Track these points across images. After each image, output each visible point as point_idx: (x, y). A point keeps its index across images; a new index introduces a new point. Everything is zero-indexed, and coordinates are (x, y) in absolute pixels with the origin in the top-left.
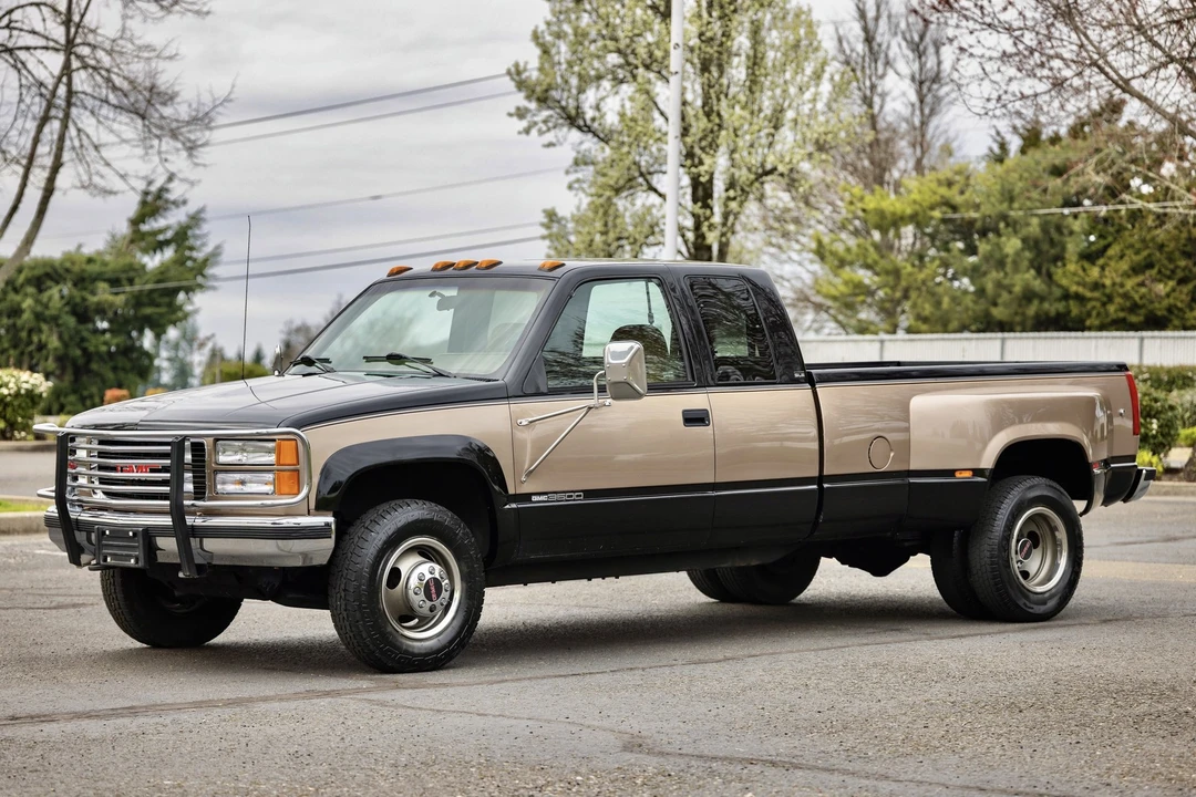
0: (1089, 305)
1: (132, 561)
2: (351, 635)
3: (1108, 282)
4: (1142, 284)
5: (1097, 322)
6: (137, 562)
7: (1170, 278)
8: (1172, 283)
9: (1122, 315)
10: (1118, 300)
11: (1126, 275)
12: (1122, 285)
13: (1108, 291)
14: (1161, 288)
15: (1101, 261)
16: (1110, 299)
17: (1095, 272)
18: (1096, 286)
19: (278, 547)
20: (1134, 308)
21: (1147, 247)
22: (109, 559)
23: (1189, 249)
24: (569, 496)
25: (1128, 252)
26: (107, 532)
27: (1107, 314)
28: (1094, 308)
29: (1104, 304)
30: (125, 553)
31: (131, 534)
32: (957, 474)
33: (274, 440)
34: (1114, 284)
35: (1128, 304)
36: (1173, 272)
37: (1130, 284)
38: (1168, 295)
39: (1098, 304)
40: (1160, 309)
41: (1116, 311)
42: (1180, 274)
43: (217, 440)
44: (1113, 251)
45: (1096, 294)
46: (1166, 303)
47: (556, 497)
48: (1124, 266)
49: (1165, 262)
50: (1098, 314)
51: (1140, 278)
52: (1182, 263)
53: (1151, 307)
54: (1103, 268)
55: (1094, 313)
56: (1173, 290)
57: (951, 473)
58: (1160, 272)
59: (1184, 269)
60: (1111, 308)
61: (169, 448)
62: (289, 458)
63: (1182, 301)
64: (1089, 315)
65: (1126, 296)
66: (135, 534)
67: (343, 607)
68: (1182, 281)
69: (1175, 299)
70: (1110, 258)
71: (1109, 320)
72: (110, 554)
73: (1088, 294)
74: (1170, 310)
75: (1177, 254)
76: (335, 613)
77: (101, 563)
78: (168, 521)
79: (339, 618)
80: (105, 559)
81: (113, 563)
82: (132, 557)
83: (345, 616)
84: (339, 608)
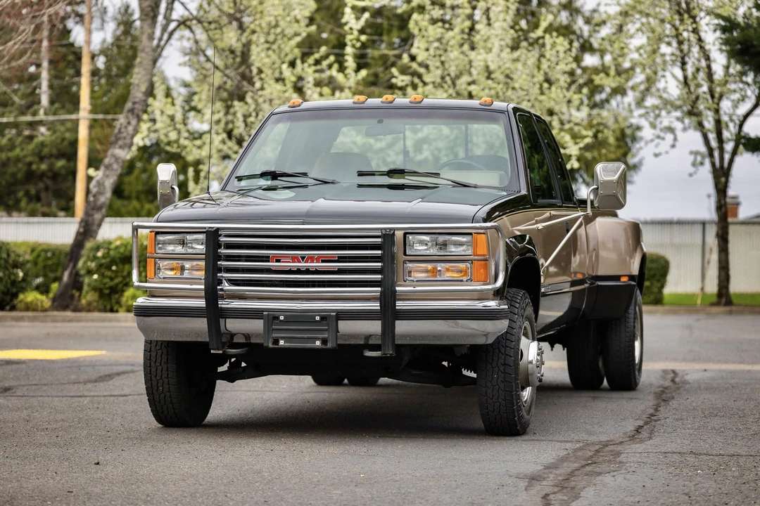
1: (318, 343)
6: (324, 341)
22: (282, 342)
26: (282, 318)
30: (305, 336)
31: (318, 318)
32: (622, 279)
33: (471, 234)
43: (405, 234)
47: (546, 289)
57: (617, 278)
61: (380, 240)
62: (482, 250)
66: (323, 318)
67: (501, 379)
72: (282, 338)
76: (489, 384)
77: (271, 345)
78: (376, 306)
79: (493, 389)
80: (276, 341)
81: (288, 345)
82: (317, 339)
83: (502, 387)
84: (495, 380)
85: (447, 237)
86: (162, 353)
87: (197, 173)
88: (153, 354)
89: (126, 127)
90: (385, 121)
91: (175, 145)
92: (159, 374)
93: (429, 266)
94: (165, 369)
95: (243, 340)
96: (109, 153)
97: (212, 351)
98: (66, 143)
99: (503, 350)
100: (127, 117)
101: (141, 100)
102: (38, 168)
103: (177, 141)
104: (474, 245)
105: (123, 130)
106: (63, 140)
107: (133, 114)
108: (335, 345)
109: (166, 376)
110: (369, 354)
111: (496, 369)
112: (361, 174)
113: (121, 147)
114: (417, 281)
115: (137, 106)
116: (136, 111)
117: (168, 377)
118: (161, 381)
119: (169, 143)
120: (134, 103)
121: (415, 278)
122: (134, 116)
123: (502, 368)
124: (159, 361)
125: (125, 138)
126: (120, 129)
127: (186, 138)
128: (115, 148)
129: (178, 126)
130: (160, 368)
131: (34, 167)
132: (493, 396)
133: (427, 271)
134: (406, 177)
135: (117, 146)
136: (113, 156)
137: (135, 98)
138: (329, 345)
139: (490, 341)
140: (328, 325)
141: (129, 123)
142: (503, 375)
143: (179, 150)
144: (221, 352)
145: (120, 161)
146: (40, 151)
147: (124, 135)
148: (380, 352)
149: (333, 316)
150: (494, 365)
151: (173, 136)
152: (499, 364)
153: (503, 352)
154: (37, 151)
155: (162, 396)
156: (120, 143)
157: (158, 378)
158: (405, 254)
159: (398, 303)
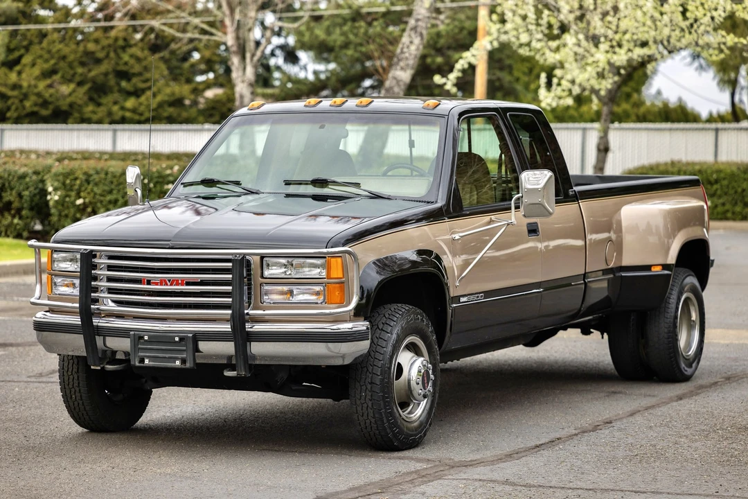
0: (10, 102)
1: (178, 363)
2: (373, 420)
3: (25, 84)
4: (50, 86)
5: (15, 115)
6: (184, 361)
7: (70, 81)
8: (72, 86)
9: (36, 109)
10: (33, 98)
11: (37, 78)
12: (36, 86)
13: (24, 91)
14: (65, 89)
15: (18, 68)
16: (25, 96)
17: (13, 77)
18: (15, 87)
19: (329, 349)
20: (45, 104)
21: (52, 57)
22: (147, 361)
23: (84, 59)
24: (478, 297)
25: (39, 61)
26: (146, 338)
27: (24, 107)
28: (13, 104)
29: (21, 101)
30: (167, 355)
31: (177, 339)
32: (653, 269)
33: (325, 257)
34: (29, 86)
35: (40, 101)
36: (74, 75)
37: (42, 85)
38: (70, 94)
39: (17, 101)
40: (64, 104)
41: (31, 106)
42: (78, 79)
43: (262, 257)
44: (27, 60)
45: (15, 93)
46: (69, 100)
47: (472, 297)
48: (36, 71)
49: (67, 69)
50: (17, 109)
51: (48, 82)
52: (80, 70)
53: (58, 104)
54: (19, 73)
55: (13, 107)
56: (74, 91)
57: (648, 268)
58: (63, 77)
59: (81, 75)
60: (28, 104)
62: (337, 273)
63: (80, 99)
64: (9, 109)
65: (39, 95)
66: (182, 339)
67: (369, 397)
68: (80, 84)
69: (76, 97)
70: (25, 65)
71: (25, 112)
72: (148, 357)
73: (10, 93)
74: (71, 105)
75: (76, 64)
76: (358, 402)
77: (137, 364)
78: (227, 327)
79: (362, 407)
80: (142, 361)
81: (152, 364)
82: (177, 359)
83: (370, 405)
84: (363, 398)
85: (302, 260)
86: (73, 363)
87: (550, 77)
88: (66, 364)
89: (408, 47)
90: (327, 126)
91: (527, 48)
92: (71, 383)
93: (285, 288)
94: (76, 378)
95: (123, 357)
96: (390, 75)
97: (92, 367)
98: (465, 32)
99: (370, 368)
100: (410, 36)
101: (425, 17)
102: (433, 62)
103: (528, 44)
104: (328, 267)
105: (405, 50)
106: (462, 29)
107: (416, 32)
108: (192, 365)
109: (77, 385)
110: (228, 373)
111: (364, 388)
112: (288, 183)
113: (402, 69)
114: (273, 303)
115: (420, 23)
116: (419, 29)
117: (79, 386)
118: (73, 390)
119: (521, 45)
120: (417, 20)
121: (272, 300)
122: (418, 34)
123: (369, 387)
124: (70, 370)
125: (407, 59)
126: (402, 49)
127: (539, 40)
128: (396, 69)
129: (531, 27)
130: (71, 377)
131: (429, 60)
132: (363, 413)
133: (282, 293)
134: (330, 187)
135: (398, 68)
136: (395, 78)
137: (419, 14)
138: (188, 365)
139: (347, 362)
140: (186, 346)
141: (411, 42)
142: (370, 394)
143: (532, 54)
144: (99, 368)
145: (401, 83)
146: (436, 43)
147: (407, 55)
148: (235, 372)
149: (189, 337)
150: (362, 384)
151: (524, 38)
152: (367, 382)
153: (370, 371)
154: (431, 42)
155: (76, 403)
156: (402, 64)
157: (71, 386)
158: (262, 277)
159: (248, 326)
